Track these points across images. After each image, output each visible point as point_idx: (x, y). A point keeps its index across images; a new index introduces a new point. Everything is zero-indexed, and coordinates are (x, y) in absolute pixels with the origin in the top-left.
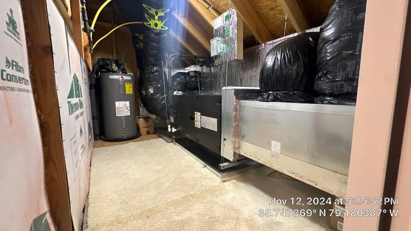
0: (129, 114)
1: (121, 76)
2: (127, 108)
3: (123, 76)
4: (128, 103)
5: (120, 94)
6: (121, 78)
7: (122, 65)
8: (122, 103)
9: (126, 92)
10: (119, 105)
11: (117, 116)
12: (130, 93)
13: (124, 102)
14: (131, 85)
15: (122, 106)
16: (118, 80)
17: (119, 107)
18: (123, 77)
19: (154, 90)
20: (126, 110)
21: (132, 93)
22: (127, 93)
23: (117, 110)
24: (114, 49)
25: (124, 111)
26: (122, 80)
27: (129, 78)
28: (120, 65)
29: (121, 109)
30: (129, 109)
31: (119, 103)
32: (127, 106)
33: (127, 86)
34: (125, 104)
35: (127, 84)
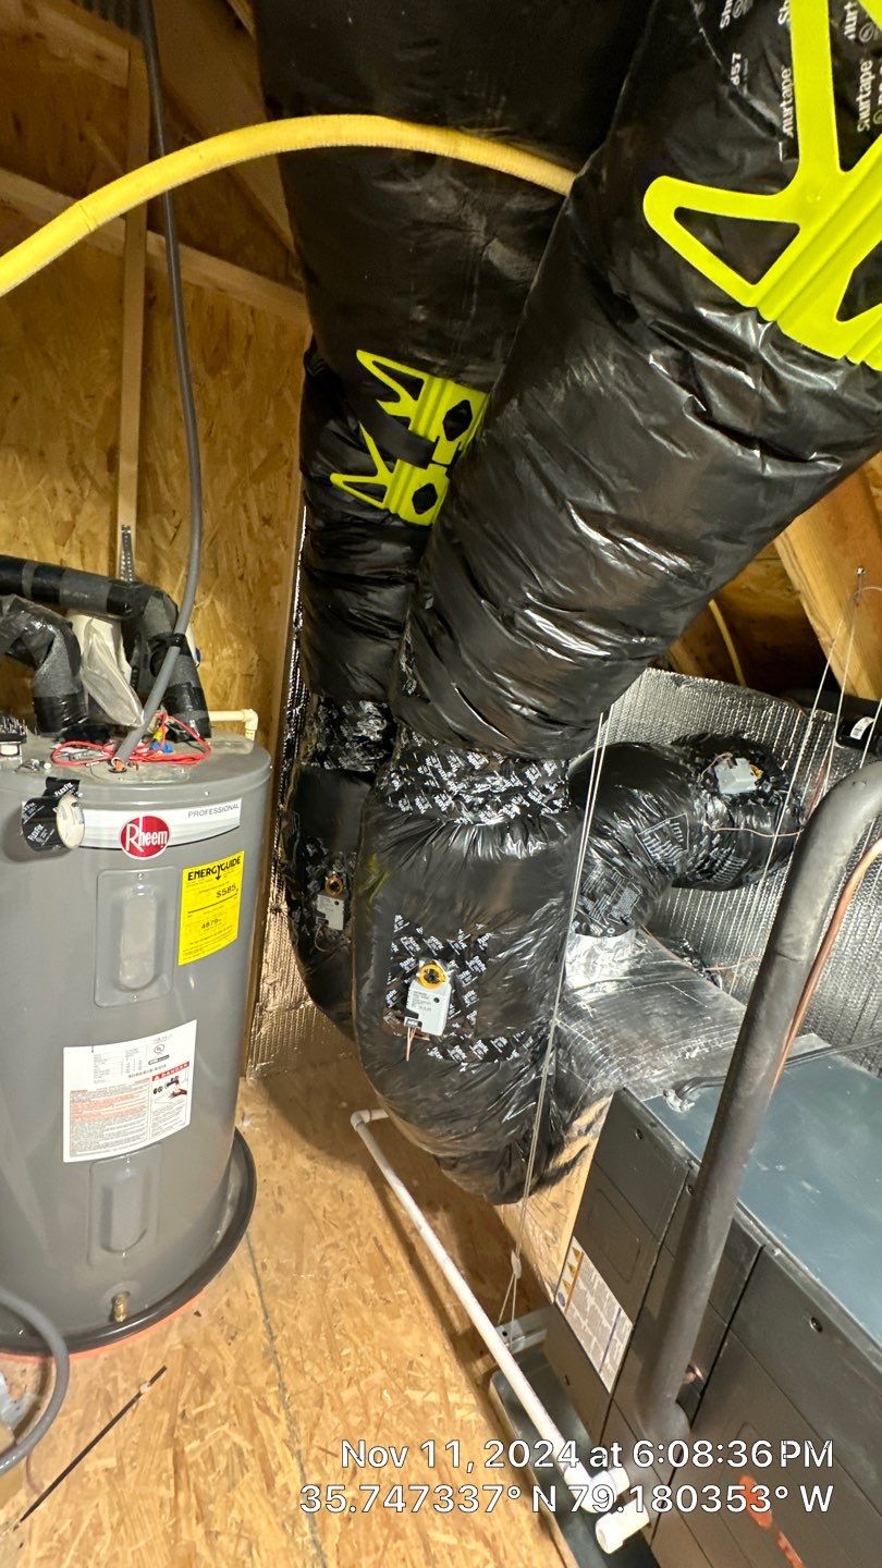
0: (181, 1121)
1: (142, 813)
2: (174, 1081)
3: (163, 806)
4: (181, 1040)
5: (117, 985)
6: (139, 831)
7: (174, 651)
8: (132, 1049)
9: (184, 944)
10: (99, 1074)
11: (67, 1161)
12: (209, 949)
13: (147, 1044)
14: (236, 875)
15: (121, 1079)
16: (109, 856)
17: (92, 1087)
18: (169, 817)
19: (456, 1000)
20: (161, 1099)
21: (230, 936)
22: (183, 961)
23: (75, 1114)
24: (128, 468)
25: (138, 1110)
26: (151, 849)
27: (225, 816)
28: (161, 645)
29: (110, 1103)
30: (188, 1083)
31: (97, 1059)
32: (170, 1063)
33: (194, 894)
34: (154, 1056)
35: (200, 874)
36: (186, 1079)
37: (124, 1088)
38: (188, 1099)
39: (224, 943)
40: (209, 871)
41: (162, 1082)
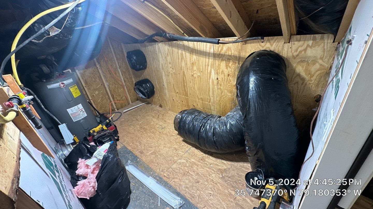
0: (86, 115)
1: (60, 83)
2: (82, 111)
3: (62, 81)
4: (80, 106)
5: (68, 101)
6: (61, 84)
8: (75, 108)
9: (74, 95)
10: (72, 111)
11: (74, 121)
12: (78, 96)
13: (76, 107)
14: (76, 87)
15: (75, 111)
16: (60, 88)
17: (72, 113)
18: (64, 82)
20: (82, 113)
21: (80, 94)
22: (75, 97)
23: (72, 116)
25: (80, 114)
26: (64, 86)
27: (71, 81)
29: (75, 114)
30: (84, 111)
31: (71, 109)
32: (80, 109)
33: (72, 90)
34: (78, 108)
35: (71, 87)
36: (84, 110)
37: (76, 112)
38: (85, 112)
39: (79, 95)
40: (72, 87)
41: (81, 111)
